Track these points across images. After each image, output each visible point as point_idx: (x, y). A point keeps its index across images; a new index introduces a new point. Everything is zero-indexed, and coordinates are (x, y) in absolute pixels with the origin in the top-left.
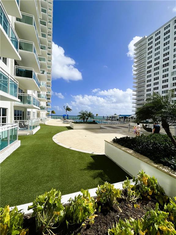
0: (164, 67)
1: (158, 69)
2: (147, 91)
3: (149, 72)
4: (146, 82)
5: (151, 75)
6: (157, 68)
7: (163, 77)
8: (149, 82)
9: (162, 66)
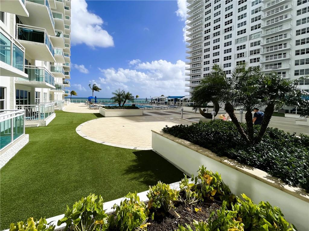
0: (226, 32)
1: (219, 34)
2: (205, 64)
3: (207, 39)
4: (203, 51)
5: (209, 42)
6: (217, 33)
7: (225, 46)
8: (207, 51)
9: (224, 31)
